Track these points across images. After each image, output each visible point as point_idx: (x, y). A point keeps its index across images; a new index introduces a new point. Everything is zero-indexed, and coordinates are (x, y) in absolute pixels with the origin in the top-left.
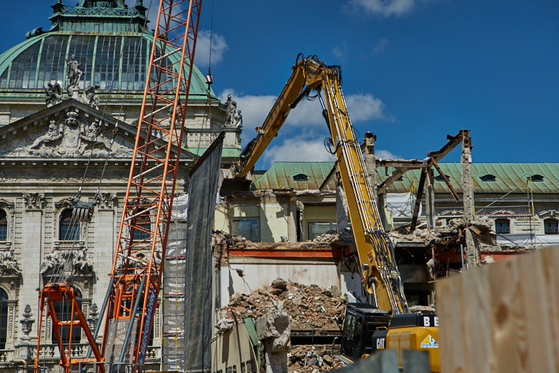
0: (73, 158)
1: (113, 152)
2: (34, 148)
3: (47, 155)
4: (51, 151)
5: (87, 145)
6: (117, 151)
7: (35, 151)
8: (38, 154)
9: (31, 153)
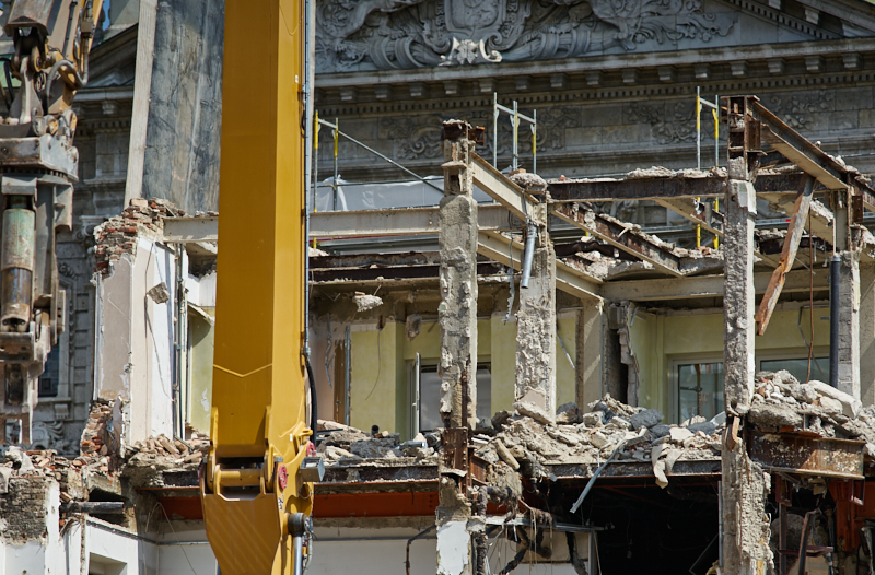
0: (475, 65)
1: (623, 36)
2: (351, 37)
3: (394, 59)
4: (407, 43)
5: (526, 15)
6: (640, 30)
7: (354, 49)
8: (365, 59)
9: (340, 56)
